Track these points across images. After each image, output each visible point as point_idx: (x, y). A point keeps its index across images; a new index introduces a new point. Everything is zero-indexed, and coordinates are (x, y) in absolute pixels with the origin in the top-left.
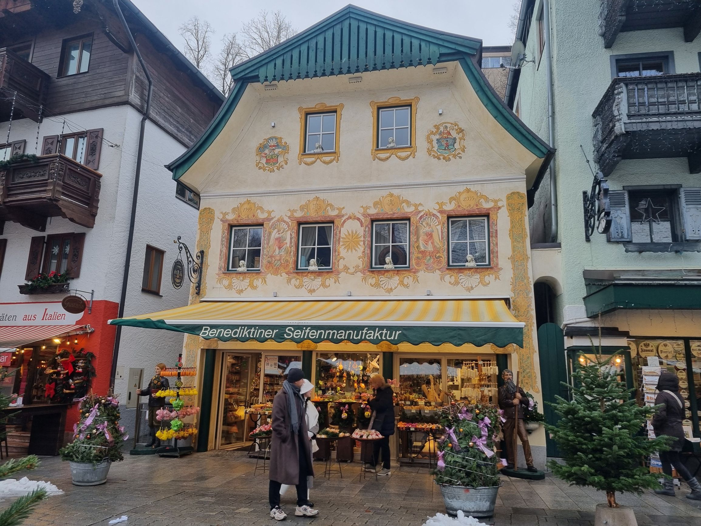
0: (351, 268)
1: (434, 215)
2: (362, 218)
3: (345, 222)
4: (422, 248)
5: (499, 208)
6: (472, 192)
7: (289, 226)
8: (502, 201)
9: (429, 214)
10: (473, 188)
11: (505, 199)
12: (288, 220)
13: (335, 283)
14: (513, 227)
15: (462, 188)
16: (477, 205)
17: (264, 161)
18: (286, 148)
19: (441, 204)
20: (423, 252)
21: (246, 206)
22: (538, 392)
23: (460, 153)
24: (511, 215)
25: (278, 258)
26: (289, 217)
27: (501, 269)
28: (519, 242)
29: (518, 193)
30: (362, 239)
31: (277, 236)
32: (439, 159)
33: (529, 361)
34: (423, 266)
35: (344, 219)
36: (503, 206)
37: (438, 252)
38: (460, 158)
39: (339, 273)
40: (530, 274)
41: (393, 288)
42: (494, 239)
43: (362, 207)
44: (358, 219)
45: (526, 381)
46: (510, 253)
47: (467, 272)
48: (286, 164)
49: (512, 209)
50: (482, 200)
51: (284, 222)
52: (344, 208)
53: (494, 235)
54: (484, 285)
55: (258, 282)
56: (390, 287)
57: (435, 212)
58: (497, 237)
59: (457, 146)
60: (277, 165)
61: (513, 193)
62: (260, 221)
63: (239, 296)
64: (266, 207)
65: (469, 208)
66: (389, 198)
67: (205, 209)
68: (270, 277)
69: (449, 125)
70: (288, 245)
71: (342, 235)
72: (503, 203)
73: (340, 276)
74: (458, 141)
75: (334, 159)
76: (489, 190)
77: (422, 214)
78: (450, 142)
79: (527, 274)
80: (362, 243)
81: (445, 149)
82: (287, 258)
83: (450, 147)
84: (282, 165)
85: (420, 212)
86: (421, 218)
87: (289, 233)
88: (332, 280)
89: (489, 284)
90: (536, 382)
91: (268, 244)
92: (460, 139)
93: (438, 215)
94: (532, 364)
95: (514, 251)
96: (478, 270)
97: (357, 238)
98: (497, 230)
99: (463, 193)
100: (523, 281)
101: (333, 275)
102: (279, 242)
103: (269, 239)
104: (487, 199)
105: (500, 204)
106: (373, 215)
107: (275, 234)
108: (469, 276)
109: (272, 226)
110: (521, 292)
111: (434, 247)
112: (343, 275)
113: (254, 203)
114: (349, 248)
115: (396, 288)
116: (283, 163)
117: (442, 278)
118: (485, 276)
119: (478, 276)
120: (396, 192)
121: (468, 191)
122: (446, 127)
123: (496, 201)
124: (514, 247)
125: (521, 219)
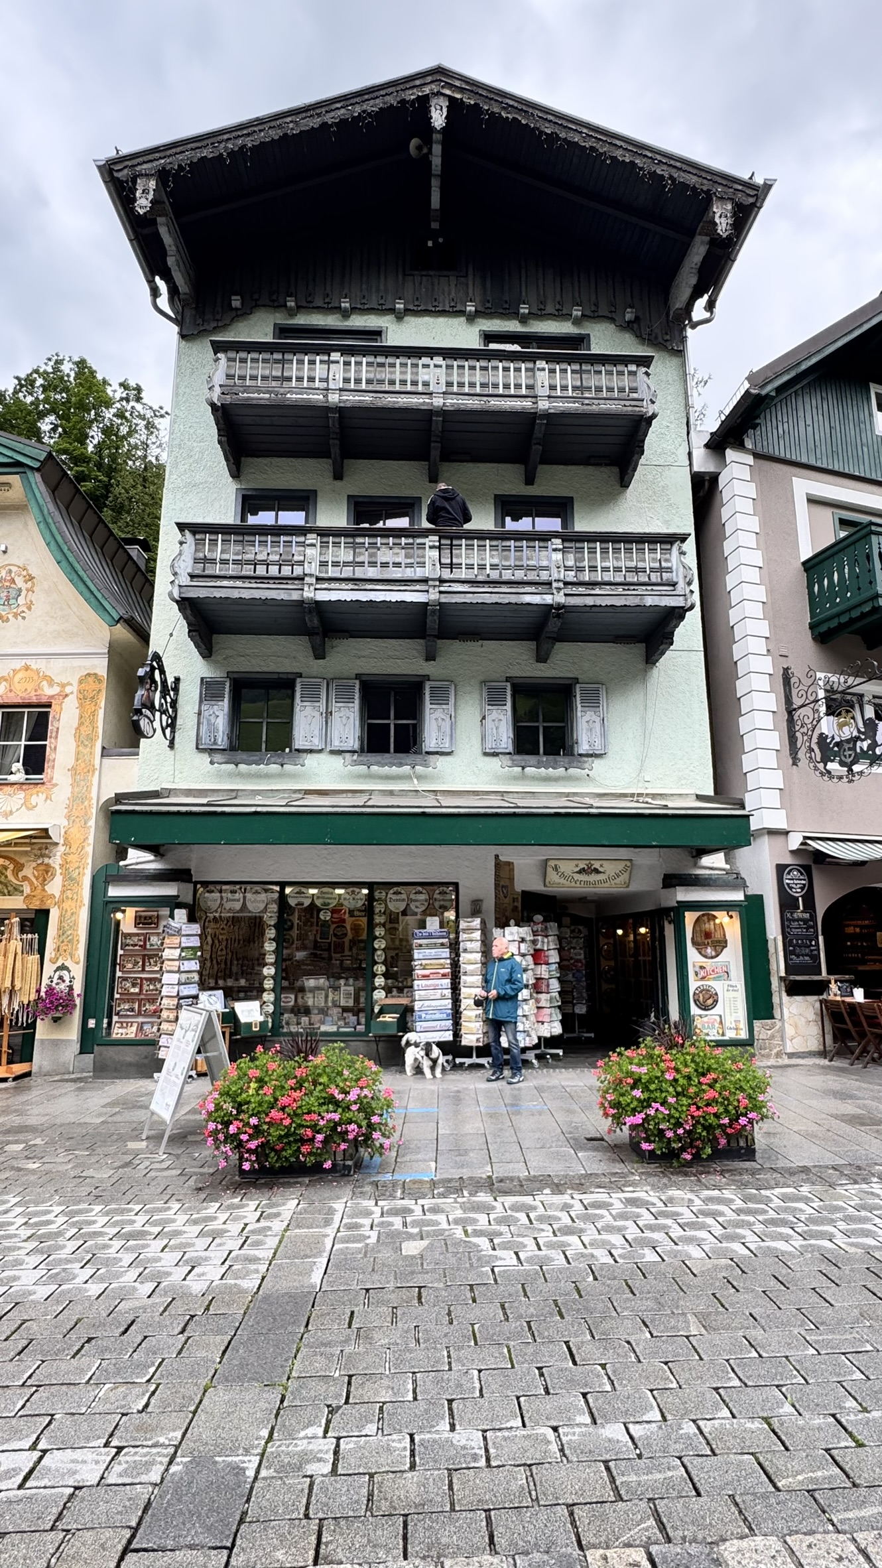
6: (32, 670)
8: (71, 685)
10: (34, 664)
11: (75, 683)
14: (81, 724)
15: (18, 664)
16: (36, 691)
22: (78, 963)
24: (81, 706)
27: (56, 785)
29: (95, 674)
33: (73, 919)
42: (53, 740)
45: (65, 948)
46: (71, 762)
49: (83, 698)
53: (54, 735)
54: (29, 809)
59: (21, 600)
65: (24, 695)
69: (14, 569)
72: (73, 689)
74: (24, 593)
76: (54, 668)
78: (13, 594)
79: (90, 792)
83: (12, 602)
89: (35, 807)
90: (77, 949)
92: (28, 590)
94: (76, 923)
98: (58, 729)
99: (20, 670)
100: (83, 803)
104: (51, 682)
110: (78, 820)
118: (31, 795)
119: (22, 795)
121: (27, 668)
122: (10, 571)
123: (63, 686)
124: (78, 753)
125: (94, 714)
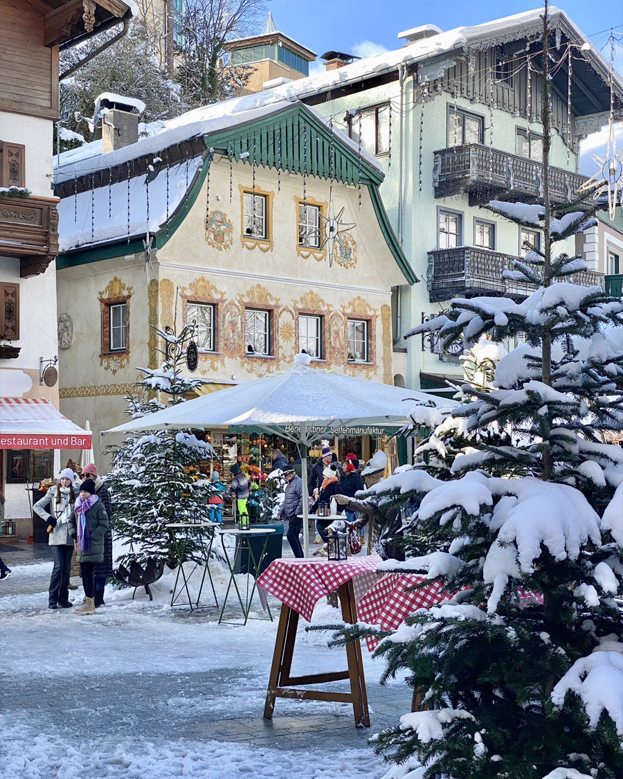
0: (287, 357)
1: (340, 316)
2: (293, 311)
3: (281, 313)
4: (333, 345)
5: (377, 316)
6: (361, 299)
7: (239, 311)
8: (378, 311)
9: (336, 314)
10: (362, 296)
11: (380, 310)
12: (238, 305)
13: (277, 369)
14: (384, 334)
15: (355, 295)
16: (364, 311)
17: (212, 236)
18: (230, 227)
19: (344, 307)
20: (333, 348)
21: (201, 283)
23: (354, 263)
24: (383, 324)
25: (232, 341)
26: (239, 302)
27: (378, 367)
28: (387, 346)
29: (386, 305)
30: (294, 331)
31: (230, 319)
32: (341, 265)
34: (333, 361)
35: (280, 309)
36: (379, 315)
37: (343, 349)
38: (354, 267)
39: (279, 361)
40: (392, 372)
43: (292, 300)
44: (291, 312)
46: (382, 355)
47: (358, 367)
48: (232, 244)
49: (384, 319)
50: (367, 308)
51: (235, 305)
52: (279, 299)
55: (218, 364)
57: (340, 314)
58: (375, 340)
59: (352, 256)
60: (224, 243)
61: (384, 305)
62: (215, 301)
63: (203, 376)
64: (219, 288)
65: (359, 313)
66: (310, 296)
67: (164, 280)
68: (227, 359)
70: (240, 329)
71: (280, 326)
72: (379, 313)
74: (352, 251)
75: (269, 248)
76: (371, 300)
77: (332, 314)
78: (348, 252)
80: (294, 335)
81: (345, 258)
82: (240, 342)
83: (348, 256)
84: (228, 245)
85: (331, 312)
86: (331, 317)
87: (240, 317)
88: (275, 367)
91: (223, 326)
92: (354, 250)
93: (342, 316)
95: (384, 353)
96: (365, 367)
97: (290, 329)
99: (356, 299)
100: (389, 375)
101: (275, 362)
102: (232, 325)
103: (224, 322)
104: (370, 308)
105: (377, 313)
106: (300, 309)
107: (228, 318)
108: (359, 370)
109: (226, 308)
111: (340, 344)
113: (208, 282)
114: (285, 338)
116: (229, 243)
117: (345, 371)
118: (368, 372)
119: (365, 371)
120: (315, 290)
121: (359, 298)
122: (345, 237)
123: (375, 311)
124: (384, 350)
125: (388, 328)
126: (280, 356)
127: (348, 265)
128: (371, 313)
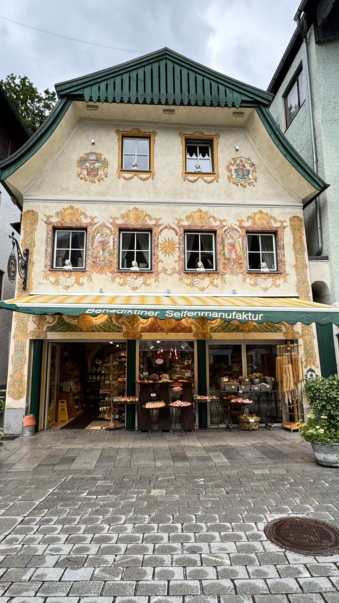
0: (169, 270)
1: (236, 230)
2: (176, 228)
3: (161, 230)
4: (228, 256)
5: (285, 227)
6: (263, 213)
7: (111, 231)
8: (286, 222)
10: (265, 210)
11: (288, 221)
12: (110, 226)
13: (156, 281)
14: (295, 243)
16: (268, 224)
17: (85, 172)
18: (105, 164)
19: (241, 221)
20: (228, 259)
21: (69, 211)
22: (318, 368)
23: (253, 182)
24: (294, 233)
25: (102, 259)
26: (111, 224)
27: (288, 274)
28: (300, 254)
29: (298, 217)
30: (177, 246)
31: (100, 239)
32: (237, 185)
33: (311, 345)
34: (228, 271)
35: (161, 228)
36: (287, 226)
37: (240, 259)
38: (254, 186)
39: (158, 273)
40: (309, 279)
41: (205, 287)
42: (282, 251)
43: (176, 219)
44: (174, 229)
45: (310, 360)
46: (294, 263)
47: (263, 276)
48: (106, 177)
49: (294, 229)
50: (272, 220)
51: (107, 227)
52: (160, 219)
53: (282, 248)
54: (276, 287)
55: (84, 279)
56: (202, 287)
57: (236, 227)
58: (284, 249)
59: (250, 176)
60: (98, 177)
61: (294, 217)
62: (84, 225)
63: (66, 291)
64: (89, 213)
65: (262, 226)
66: (199, 214)
67: (29, 211)
68: (95, 275)
69: (244, 160)
70: (111, 248)
71: (160, 242)
72: (287, 224)
73: (159, 276)
74: (251, 172)
75: (150, 177)
76: (275, 212)
77: (226, 228)
78: (246, 173)
79: (307, 279)
80: (177, 249)
81: (242, 178)
82: (111, 259)
83: (246, 177)
84: (103, 178)
85: (224, 226)
86: (225, 231)
87: (112, 237)
88: (153, 280)
89: (279, 286)
90: (316, 360)
91: (92, 246)
92: (253, 171)
93: (239, 229)
94: (313, 346)
95: (297, 261)
96: (271, 275)
97: (172, 244)
98: (283, 245)
99: (257, 213)
100: (304, 284)
101: (153, 275)
102: (103, 245)
103: (93, 242)
104: (275, 220)
105: (285, 224)
106: (186, 226)
107: (98, 238)
108: (265, 279)
109: (95, 230)
110: (303, 293)
111: (237, 255)
112: (162, 275)
113: (77, 209)
114: (166, 253)
115: (207, 287)
116: (103, 176)
117: (244, 280)
118: (276, 279)
119: (271, 279)
120: (204, 209)
121: (261, 212)
122: (242, 161)
123: (282, 222)
124: (296, 258)
125: (301, 237)
126: (160, 269)
127: (246, 184)
128: (276, 225)
